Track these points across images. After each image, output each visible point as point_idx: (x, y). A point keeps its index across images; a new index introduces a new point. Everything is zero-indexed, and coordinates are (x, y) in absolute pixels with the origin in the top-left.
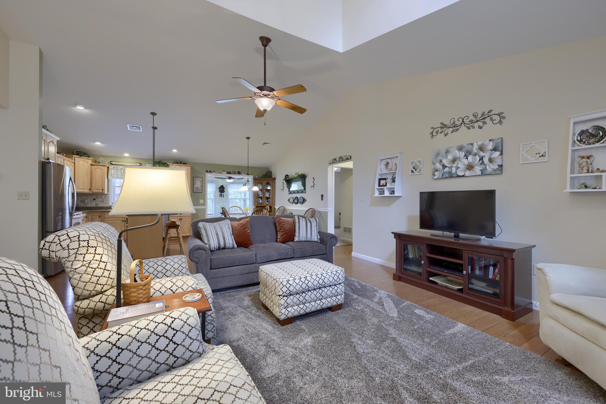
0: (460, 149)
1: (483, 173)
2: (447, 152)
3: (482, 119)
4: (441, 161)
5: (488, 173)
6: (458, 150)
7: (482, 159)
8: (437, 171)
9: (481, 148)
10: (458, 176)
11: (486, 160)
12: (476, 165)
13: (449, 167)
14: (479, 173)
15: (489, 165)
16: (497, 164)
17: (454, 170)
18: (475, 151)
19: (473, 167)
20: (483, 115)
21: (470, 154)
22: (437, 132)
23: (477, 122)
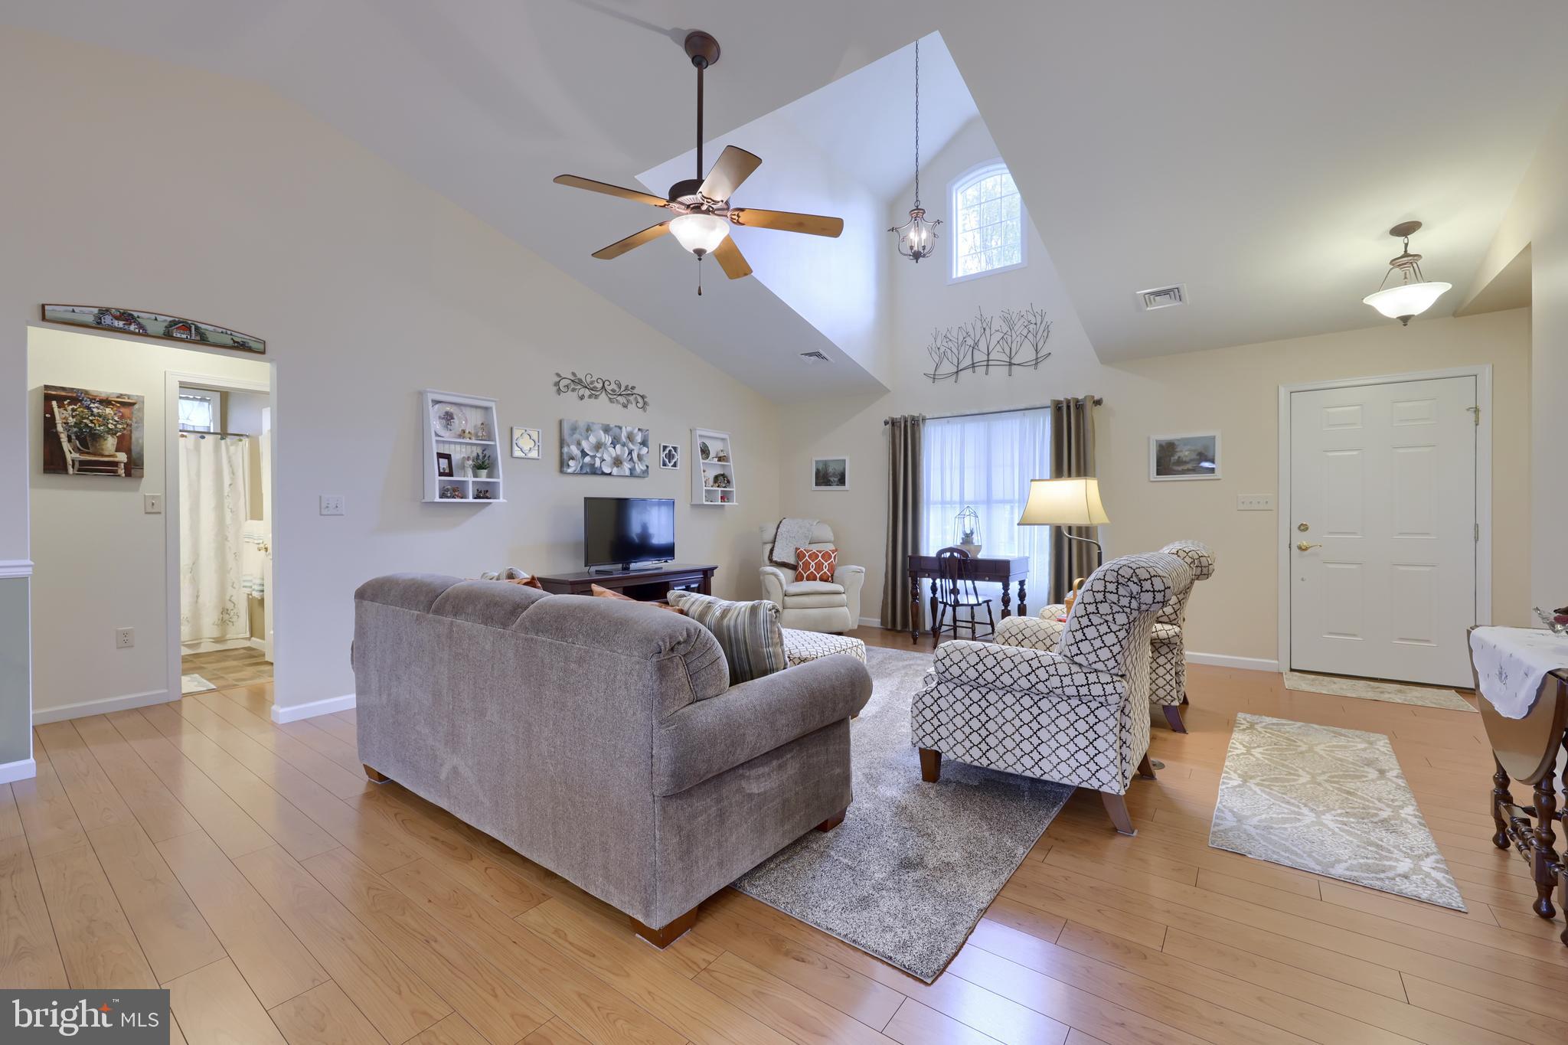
0: (607, 430)
1: (632, 473)
2: (588, 429)
3: (627, 395)
4: (579, 444)
5: (636, 474)
6: (603, 430)
7: (630, 453)
8: (573, 458)
9: (630, 437)
10: (604, 474)
11: (635, 455)
12: (625, 461)
13: (591, 456)
14: (627, 473)
15: (638, 464)
16: (644, 464)
17: (598, 464)
18: (624, 439)
19: (621, 463)
20: (626, 388)
21: (618, 443)
22: (567, 386)
23: (620, 395)
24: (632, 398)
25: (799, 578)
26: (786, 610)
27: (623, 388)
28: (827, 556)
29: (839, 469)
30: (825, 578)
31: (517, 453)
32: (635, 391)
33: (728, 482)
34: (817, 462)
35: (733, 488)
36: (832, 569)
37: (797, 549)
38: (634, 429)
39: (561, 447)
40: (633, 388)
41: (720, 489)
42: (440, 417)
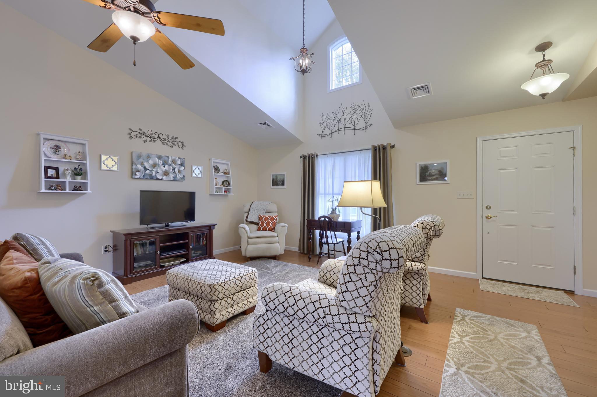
0: (160, 157)
1: (175, 179)
2: (149, 157)
3: (172, 141)
4: (142, 164)
5: (178, 180)
6: (157, 158)
7: (174, 169)
8: (138, 171)
9: (174, 162)
10: (157, 179)
11: (176, 170)
12: (171, 173)
13: (150, 170)
14: (172, 179)
15: (178, 175)
16: (182, 175)
17: (154, 173)
18: (170, 162)
19: (168, 174)
20: (172, 138)
21: (167, 164)
22: (136, 135)
23: (169, 141)
24: (176, 143)
25: (259, 229)
26: (249, 245)
27: (170, 138)
28: (272, 219)
29: (282, 178)
30: (271, 229)
31: (104, 167)
32: (177, 140)
33: (229, 184)
34: (273, 175)
35: (232, 187)
36: (274, 225)
37: (259, 215)
38: (176, 158)
39: (132, 166)
40: (176, 138)
41: (224, 187)
42: (51, 148)
